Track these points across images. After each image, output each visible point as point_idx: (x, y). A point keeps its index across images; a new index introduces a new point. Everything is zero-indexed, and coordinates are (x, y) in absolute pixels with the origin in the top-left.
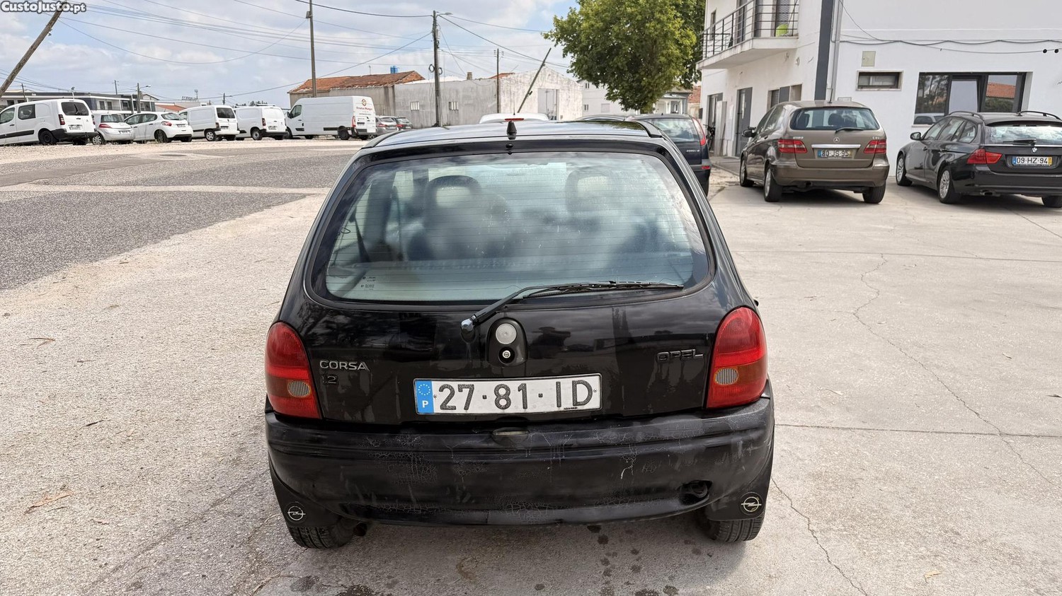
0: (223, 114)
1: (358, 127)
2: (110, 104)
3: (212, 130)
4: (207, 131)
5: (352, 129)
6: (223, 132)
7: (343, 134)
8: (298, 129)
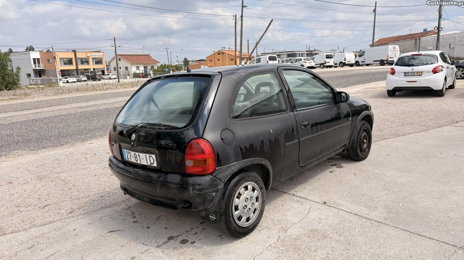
0: (328, 57)
1: (390, 59)
2: (302, 54)
3: (323, 64)
4: (321, 64)
5: (387, 61)
6: (327, 64)
7: (382, 63)
8: (362, 62)
